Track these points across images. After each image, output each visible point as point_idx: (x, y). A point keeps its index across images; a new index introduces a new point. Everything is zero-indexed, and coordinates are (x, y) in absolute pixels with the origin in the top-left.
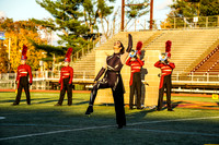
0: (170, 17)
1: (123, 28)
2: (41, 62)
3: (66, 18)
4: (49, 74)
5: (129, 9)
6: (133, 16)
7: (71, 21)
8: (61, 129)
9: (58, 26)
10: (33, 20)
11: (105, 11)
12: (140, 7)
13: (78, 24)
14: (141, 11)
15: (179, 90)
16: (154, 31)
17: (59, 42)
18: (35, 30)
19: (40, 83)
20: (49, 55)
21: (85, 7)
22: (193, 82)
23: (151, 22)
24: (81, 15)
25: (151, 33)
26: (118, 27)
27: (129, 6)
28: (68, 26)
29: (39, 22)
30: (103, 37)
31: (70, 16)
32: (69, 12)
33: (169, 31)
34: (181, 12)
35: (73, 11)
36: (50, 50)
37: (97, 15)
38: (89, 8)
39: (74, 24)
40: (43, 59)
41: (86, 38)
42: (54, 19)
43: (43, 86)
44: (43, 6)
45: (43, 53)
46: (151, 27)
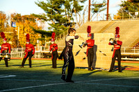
0: (120, 12)
1: (89, 19)
2: (38, 41)
3: (53, 13)
4: (43, 48)
5: (93, 7)
6: (96, 11)
7: (56, 15)
8: (50, 83)
9: (48, 18)
10: (33, 15)
11: (78, 9)
12: (100, 6)
13: (61, 17)
14: (101, 9)
15: (126, 58)
16: (109, 21)
17: (49, 28)
18: (34, 21)
19: (37, 54)
20: (43, 36)
21: (66, 6)
22: (135, 54)
23: (108, 15)
24: (63, 11)
25: (107, 22)
26: (86, 19)
27: (93, 5)
28: (55, 18)
29: (36, 16)
30: (77, 25)
31: (56, 12)
32: (55, 10)
33: (119, 21)
34: (127, 9)
35: (57, 9)
36: (43, 33)
37: (73, 11)
38: (68, 7)
39: (58, 17)
40: (39, 39)
41: (66, 25)
42: (46, 14)
43: (39, 56)
44: (39, 6)
45: (39, 35)
46: (107, 19)
